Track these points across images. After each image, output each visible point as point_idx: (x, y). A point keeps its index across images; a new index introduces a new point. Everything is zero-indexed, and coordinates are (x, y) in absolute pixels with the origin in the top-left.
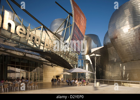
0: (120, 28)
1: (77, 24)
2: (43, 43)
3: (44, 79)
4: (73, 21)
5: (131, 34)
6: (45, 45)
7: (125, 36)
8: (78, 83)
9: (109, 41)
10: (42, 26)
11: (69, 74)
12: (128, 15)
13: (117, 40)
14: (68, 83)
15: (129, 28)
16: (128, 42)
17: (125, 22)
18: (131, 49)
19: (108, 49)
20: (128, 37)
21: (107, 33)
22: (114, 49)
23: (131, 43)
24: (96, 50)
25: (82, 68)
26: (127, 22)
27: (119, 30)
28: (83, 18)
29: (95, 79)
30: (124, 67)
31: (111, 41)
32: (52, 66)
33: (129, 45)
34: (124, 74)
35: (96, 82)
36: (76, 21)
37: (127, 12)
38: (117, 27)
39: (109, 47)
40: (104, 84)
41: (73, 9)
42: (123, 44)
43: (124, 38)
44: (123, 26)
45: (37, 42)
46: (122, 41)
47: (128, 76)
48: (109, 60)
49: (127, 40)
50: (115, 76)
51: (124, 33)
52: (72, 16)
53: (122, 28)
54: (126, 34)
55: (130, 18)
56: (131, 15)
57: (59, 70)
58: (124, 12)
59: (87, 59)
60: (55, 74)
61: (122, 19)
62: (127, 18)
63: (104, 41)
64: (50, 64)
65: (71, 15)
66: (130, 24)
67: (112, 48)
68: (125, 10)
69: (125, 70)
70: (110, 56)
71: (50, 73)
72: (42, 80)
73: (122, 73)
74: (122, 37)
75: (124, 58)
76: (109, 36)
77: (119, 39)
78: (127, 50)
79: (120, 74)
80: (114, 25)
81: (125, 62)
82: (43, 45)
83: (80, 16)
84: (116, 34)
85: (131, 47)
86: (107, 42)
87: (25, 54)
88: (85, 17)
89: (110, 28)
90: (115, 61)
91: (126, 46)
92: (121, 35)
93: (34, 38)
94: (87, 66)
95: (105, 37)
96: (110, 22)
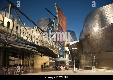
0: (92, 28)
1: (60, 24)
2: (37, 40)
3: (35, 65)
4: (58, 22)
5: (99, 33)
6: (39, 41)
7: (95, 34)
8: (62, 69)
9: (83, 37)
10: (36, 27)
11: (54, 62)
12: (98, 19)
13: (90, 37)
14: (55, 68)
15: (98, 29)
16: (97, 39)
17: (95, 24)
18: (100, 44)
19: (83, 43)
20: (97, 35)
21: (82, 31)
22: (87, 43)
23: (99, 39)
24: (74, 44)
25: (63, 57)
26: (97, 24)
27: (91, 29)
28: (65, 20)
29: (75, 66)
30: (94, 57)
31: (85, 38)
32: (41, 56)
33: (98, 41)
34: (94, 62)
35: (75, 68)
36: (60, 22)
37: (97, 16)
38: (90, 27)
39: (84, 42)
40: (80, 69)
41: (57, 13)
42: (94, 40)
43: (95, 35)
44: (94, 27)
45: (34, 39)
46: (93, 38)
47: (97, 64)
48: (84, 51)
49: (97, 37)
50: (87, 63)
51: (94, 32)
52: (57, 19)
53: (93, 28)
54: (96, 33)
55: (99, 21)
56: (100, 19)
57: (46, 59)
58: (95, 17)
59: (66, 50)
60: (43, 62)
61: (93, 22)
62: (97, 21)
63: (80, 37)
64: (40, 54)
65: (56, 17)
66: (99, 25)
67: (85, 42)
68: (95, 14)
69: (95, 59)
70: (84, 48)
71: (39, 61)
72: (34, 66)
73: (93, 61)
74: (94, 35)
75: (94, 50)
76: (84, 33)
77: (91, 36)
78: (97, 44)
79: (91, 62)
80: (88, 26)
81: (95, 53)
82: (37, 41)
83: (62, 18)
84: (89, 33)
85: (99, 42)
86: (82, 38)
87: (23, 47)
88: (66, 19)
89: (85, 28)
90: (88, 52)
91: (96, 42)
92: (93, 33)
93: (32, 36)
94: (67, 56)
95: (80, 34)
96: (84, 23)
